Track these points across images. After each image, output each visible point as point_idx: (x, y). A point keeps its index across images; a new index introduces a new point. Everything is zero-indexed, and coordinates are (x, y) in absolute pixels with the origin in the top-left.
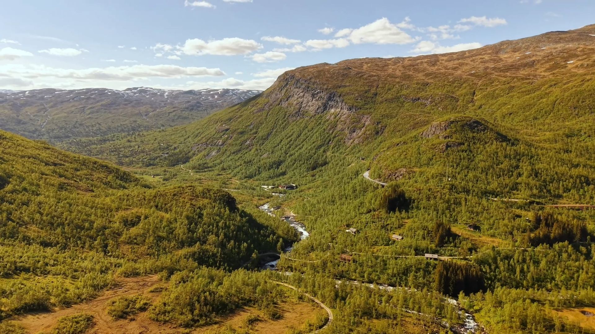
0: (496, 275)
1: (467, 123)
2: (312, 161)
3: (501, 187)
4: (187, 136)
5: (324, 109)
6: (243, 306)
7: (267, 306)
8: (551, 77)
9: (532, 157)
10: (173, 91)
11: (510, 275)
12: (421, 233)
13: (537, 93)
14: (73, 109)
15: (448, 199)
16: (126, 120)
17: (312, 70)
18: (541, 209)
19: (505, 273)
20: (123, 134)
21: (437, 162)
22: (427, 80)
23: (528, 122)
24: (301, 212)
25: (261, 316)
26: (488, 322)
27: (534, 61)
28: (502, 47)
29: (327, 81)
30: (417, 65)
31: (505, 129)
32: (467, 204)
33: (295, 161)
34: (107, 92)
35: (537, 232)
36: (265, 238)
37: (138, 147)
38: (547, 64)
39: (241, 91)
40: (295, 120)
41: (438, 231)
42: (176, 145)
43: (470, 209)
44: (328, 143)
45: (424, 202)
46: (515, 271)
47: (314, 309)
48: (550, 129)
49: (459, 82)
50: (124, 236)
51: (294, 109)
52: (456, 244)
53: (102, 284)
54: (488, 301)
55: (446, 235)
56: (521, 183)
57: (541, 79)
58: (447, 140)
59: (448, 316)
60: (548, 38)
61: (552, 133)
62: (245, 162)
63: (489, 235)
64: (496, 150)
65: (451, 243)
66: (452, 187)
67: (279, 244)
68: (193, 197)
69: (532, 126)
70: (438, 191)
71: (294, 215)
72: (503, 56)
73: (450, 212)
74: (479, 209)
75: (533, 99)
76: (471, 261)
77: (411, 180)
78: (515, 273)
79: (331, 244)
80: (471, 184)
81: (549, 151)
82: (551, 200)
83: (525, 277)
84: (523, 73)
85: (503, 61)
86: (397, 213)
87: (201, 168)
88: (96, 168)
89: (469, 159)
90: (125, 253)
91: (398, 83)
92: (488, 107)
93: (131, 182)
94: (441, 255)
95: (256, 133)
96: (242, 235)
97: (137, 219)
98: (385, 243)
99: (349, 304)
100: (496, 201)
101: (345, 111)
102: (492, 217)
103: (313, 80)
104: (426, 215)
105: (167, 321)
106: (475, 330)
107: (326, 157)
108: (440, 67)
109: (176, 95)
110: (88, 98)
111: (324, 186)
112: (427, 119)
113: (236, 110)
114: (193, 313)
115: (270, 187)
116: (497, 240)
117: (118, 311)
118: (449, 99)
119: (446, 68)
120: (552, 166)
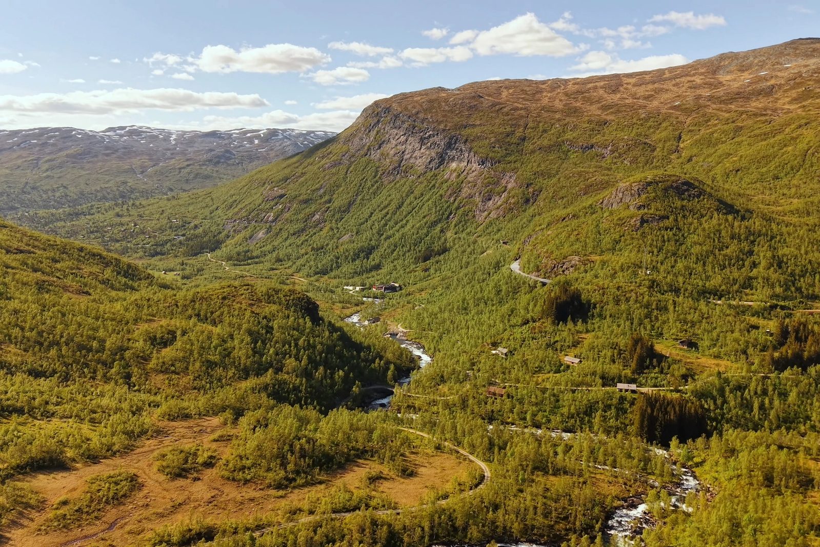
0: (724, 414)
1: (672, 185)
2: (422, 247)
3: (727, 283)
4: (215, 207)
5: (440, 162)
6: (356, 460)
7: (392, 458)
8: (799, 111)
9: (772, 238)
10: (185, 133)
11: (744, 413)
12: (609, 354)
13: (779, 137)
14: (19, 162)
15: (648, 302)
16: (108, 181)
17: (419, 98)
18: (788, 317)
19: (737, 410)
20: (107, 204)
21: (627, 245)
22: (604, 116)
23: (765, 184)
24: (414, 325)
25: (385, 473)
26: (716, 479)
27: (773, 86)
28: (722, 64)
29: (444, 116)
30: (588, 91)
31: (730, 194)
32: (677, 309)
33: (396, 246)
34: (75, 134)
35: (783, 349)
36: (368, 364)
37: (135, 225)
38: (794, 91)
39: (297, 132)
40: (393, 181)
41: (636, 349)
42: (197, 222)
43: (682, 317)
44: (448, 217)
45: (610, 307)
46: (752, 407)
47: (460, 463)
48: (798, 195)
49: (656, 119)
50: (154, 361)
51: (391, 162)
52: (662, 369)
53: (139, 430)
54: (714, 450)
55: (647, 357)
56: (756, 278)
57: (785, 116)
58: (642, 211)
59: (657, 472)
60: (794, 48)
61: (802, 200)
62: (313, 249)
63: (711, 355)
64: (717, 227)
65: (654, 368)
66: (653, 284)
67: (390, 373)
68: (253, 302)
69: (771, 189)
70: (632, 291)
71: (405, 331)
72: (724, 78)
73: (651, 321)
74: (696, 317)
75: (773, 147)
76: (686, 394)
77: (588, 274)
78: (752, 411)
79: (470, 373)
80: (681, 279)
81: (798, 228)
82: (803, 303)
83: (766, 417)
84: (755, 104)
85: (723, 85)
86: (570, 325)
87: (242, 258)
88: (84, 257)
89: (677, 241)
90: (159, 386)
91: (559, 120)
92: (701, 160)
93: (140, 279)
94: (641, 385)
95: (330, 201)
96: (334, 359)
97: (170, 336)
98: (554, 369)
99: (512, 455)
100: (720, 305)
101: (475, 166)
102: (715, 328)
103: (421, 116)
104: (615, 327)
105: (249, 481)
106: (697, 491)
107: (446, 240)
108: (625, 96)
109: (190, 139)
110: (45, 144)
111: (445, 286)
112: (606, 178)
113: (295, 163)
114: (285, 468)
115: (358, 288)
116: (724, 363)
117: (174, 467)
118: (641, 147)
119: (634, 96)
120: (803, 252)
